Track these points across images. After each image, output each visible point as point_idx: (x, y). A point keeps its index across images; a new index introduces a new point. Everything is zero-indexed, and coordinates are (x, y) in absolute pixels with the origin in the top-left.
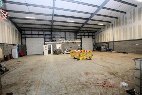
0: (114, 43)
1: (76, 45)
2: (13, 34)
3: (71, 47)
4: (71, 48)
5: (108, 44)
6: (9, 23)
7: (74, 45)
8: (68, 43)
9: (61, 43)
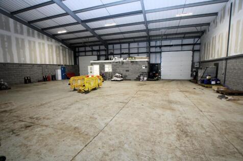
0: (228, 61)
1: (138, 66)
2: (58, 53)
3: (127, 69)
4: (128, 71)
5: (217, 65)
6: (51, 41)
7: (134, 65)
8: (123, 63)
9: (110, 63)
